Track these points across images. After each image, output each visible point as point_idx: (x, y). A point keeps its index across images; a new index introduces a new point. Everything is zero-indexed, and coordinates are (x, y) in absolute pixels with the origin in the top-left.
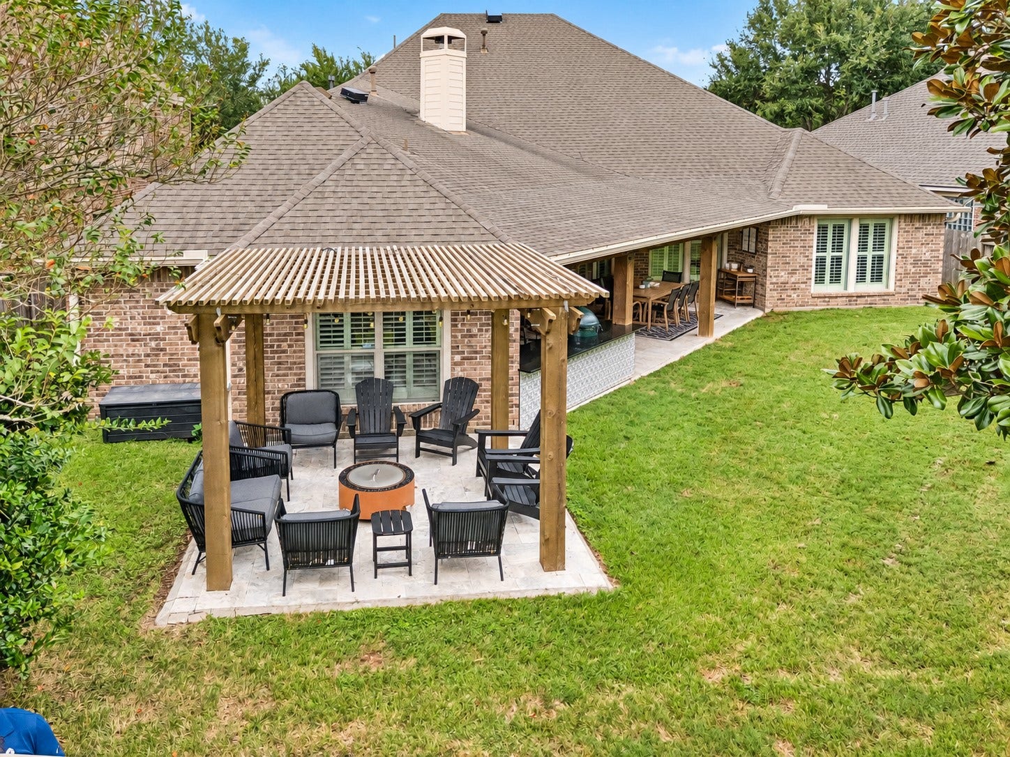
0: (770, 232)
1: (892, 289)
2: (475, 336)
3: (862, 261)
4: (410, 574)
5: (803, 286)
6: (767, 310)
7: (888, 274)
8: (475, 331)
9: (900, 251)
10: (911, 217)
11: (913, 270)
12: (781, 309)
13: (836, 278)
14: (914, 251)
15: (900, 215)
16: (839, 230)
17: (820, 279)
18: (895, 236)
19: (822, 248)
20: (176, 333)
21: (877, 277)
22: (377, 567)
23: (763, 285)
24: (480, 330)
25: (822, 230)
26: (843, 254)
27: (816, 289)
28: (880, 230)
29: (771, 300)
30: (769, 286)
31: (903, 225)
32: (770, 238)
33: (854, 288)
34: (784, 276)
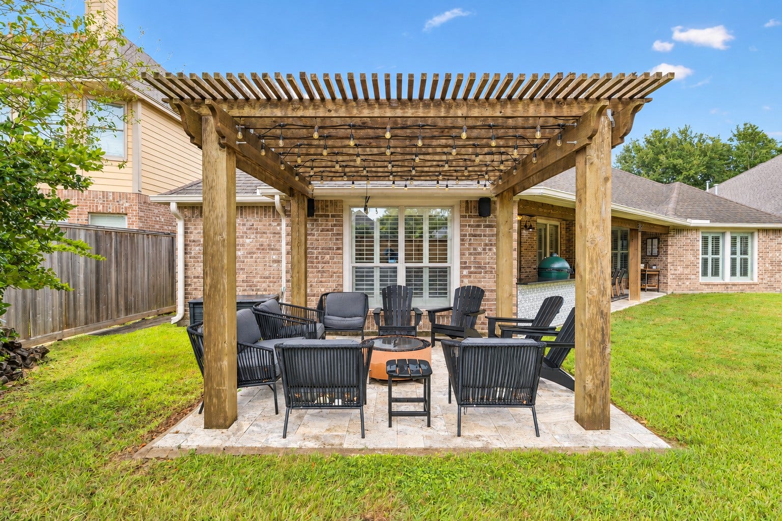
0: (670, 239)
1: (756, 280)
2: (480, 254)
3: (733, 261)
4: (429, 425)
5: (693, 277)
6: (669, 292)
7: (752, 271)
8: (480, 249)
9: (761, 255)
10: (766, 230)
11: (771, 268)
12: (679, 292)
13: (716, 273)
14: (770, 255)
15: (759, 230)
16: (716, 240)
17: (705, 274)
18: (756, 244)
19: (705, 252)
20: (252, 257)
21: (744, 273)
22: (392, 414)
23: (665, 276)
24: (484, 249)
25: (705, 239)
26: (720, 256)
27: (702, 280)
28: (744, 241)
29: (672, 286)
30: (670, 276)
31: (761, 236)
32: (670, 243)
33: (728, 279)
34: (680, 270)
